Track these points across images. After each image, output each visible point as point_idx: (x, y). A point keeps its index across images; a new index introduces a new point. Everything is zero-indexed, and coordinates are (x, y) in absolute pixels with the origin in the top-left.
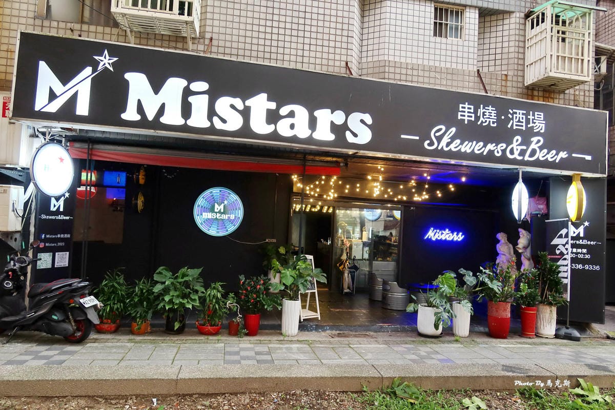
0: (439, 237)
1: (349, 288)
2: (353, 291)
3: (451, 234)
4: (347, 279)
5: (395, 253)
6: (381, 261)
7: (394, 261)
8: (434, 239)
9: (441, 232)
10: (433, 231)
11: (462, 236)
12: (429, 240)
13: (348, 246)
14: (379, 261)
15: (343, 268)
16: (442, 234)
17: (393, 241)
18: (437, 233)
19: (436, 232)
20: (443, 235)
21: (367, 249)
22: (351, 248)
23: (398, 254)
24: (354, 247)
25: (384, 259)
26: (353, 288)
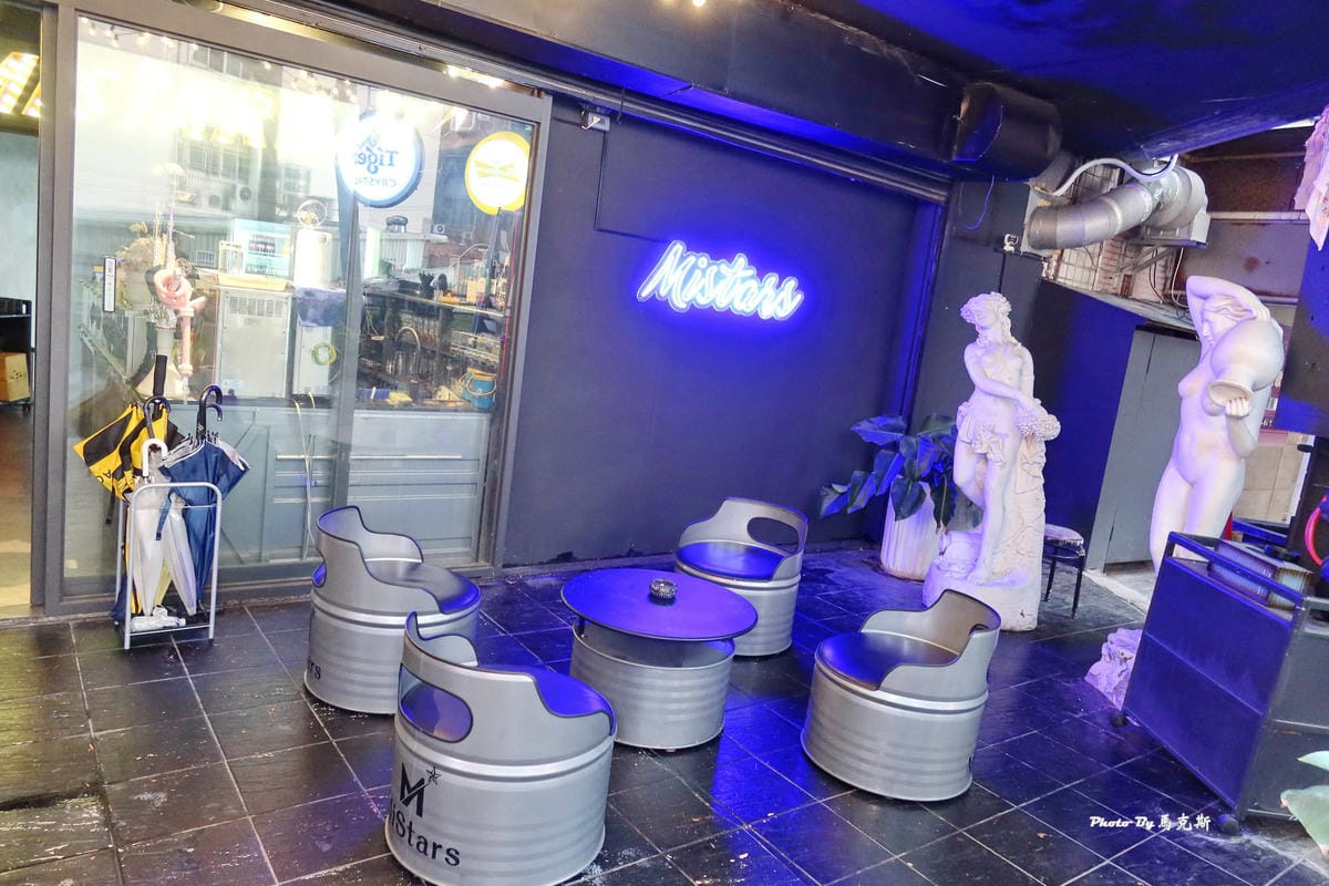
0: (702, 291)
1: (172, 602)
2: (202, 617)
3: (754, 283)
4: (151, 546)
5: (485, 367)
6: (405, 407)
7: (481, 410)
8: (680, 302)
9: (715, 268)
10: (682, 259)
11: (793, 297)
12: (658, 307)
13: (188, 311)
14: (391, 408)
15: (118, 474)
16: (719, 276)
17: (472, 298)
18: (698, 273)
19: (695, 267)
20: (722, 283)
21: (317, 337)
22: (205, 326)
23: (504, 372)
24: (231, 323)
25: (421, 398)
26: (203, 596)
